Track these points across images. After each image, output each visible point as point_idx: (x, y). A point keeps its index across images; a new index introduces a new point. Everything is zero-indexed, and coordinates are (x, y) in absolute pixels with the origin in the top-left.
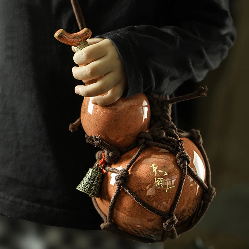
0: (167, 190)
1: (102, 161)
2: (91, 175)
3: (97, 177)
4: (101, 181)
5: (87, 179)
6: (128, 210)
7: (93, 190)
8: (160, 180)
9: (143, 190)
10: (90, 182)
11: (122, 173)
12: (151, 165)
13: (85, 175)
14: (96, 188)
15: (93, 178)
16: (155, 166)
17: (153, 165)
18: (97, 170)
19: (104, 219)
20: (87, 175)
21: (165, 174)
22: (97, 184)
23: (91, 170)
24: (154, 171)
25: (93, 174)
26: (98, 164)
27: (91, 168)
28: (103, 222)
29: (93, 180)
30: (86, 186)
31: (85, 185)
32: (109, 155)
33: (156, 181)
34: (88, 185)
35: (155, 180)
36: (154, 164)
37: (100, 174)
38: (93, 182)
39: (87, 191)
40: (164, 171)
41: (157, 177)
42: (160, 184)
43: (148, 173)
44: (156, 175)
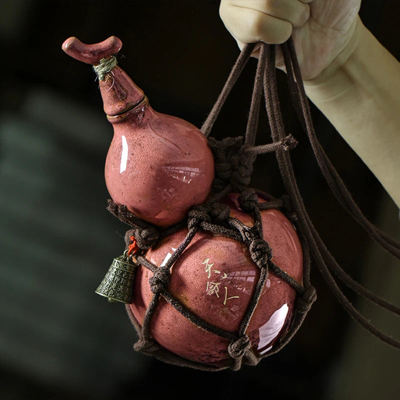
0: (225, 302)
1: (134, 246)
2: (117, 269)
3: (127, 272)
4: (133, 278)
5: (112, 277)
7: (122, 293)
8: (215, 285)
10: (116, 281)
11: (159, 274)
12: (204, 261)
13: (108, 271)
14: (126, 289)
15: (120, 274)
16: (209, 263)
17: (207, 261)
18: (125, 260)
20: (110, 270)
21: (224, 276)
22: (127, 282)
23: (117, 261)
24: (207, 271)
25: (120, 267)
26: (127, 251)
27: (115, 258)
29: (121, 276)
30: (109, 287)
31: (108, 285)
32: (142, 235)
33: (209, 286)
34: (112, 285)
35: (207, 285)
36: (209, 259)
37: (131, 266)
38: (121, 280)
39: (112, 295)
40: (223, 272)
41: (211, 280)
42: (214, 291)
43: (197, 273)
44: (209, 277)
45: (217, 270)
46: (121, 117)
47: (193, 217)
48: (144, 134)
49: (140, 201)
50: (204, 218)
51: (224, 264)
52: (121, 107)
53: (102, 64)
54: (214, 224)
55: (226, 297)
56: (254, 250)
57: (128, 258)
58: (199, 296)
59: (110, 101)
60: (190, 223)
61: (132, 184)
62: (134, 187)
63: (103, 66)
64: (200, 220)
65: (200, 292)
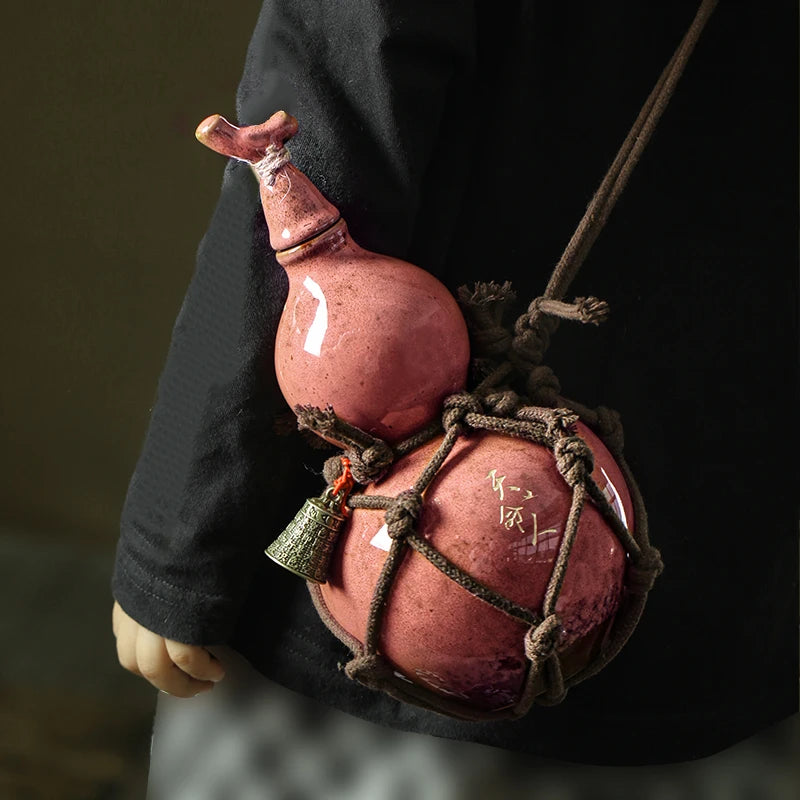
0: (535, 540)
1: (343, 481)
2: (310, 520)
6: (427, 607)
8: (514, 511)
9: (467, 541)
11: (405, 500)
12: (487, 475)
16: (498, 477)
17: (492, 474)
18: (327, 505)
19: (355, 649)
21: (527, 494)
23: (312, 505)
24: (495, 489)
25: (315, 517)
26: (332, 491)
28: (352, 657)
32: (364, 458)
33: (505, 514)
35: (500, 512)
36: (495, 471)
40: (525, 488)
41: (506, 503)
42: (515, 523)
43: (479, 494)
44: (502, 499)
45: (514, 485)
46: (310, 245)
47: (454, 407)
48: (353, 271)
49: (362, 384)
50: (472, 407)
51: (523, 477)
52: (309, 226)
53: (269, 157)
54: (492, 416)
55: (535, 531)
56: (562, 453)
57: (332, 503)
58: (488, 534)
59: (288, 219)
60: (449, 417)
61: (345, 353)
62: (351, 356)
63: (273, 158)
64: (465, 410)
65: (488, 527)
